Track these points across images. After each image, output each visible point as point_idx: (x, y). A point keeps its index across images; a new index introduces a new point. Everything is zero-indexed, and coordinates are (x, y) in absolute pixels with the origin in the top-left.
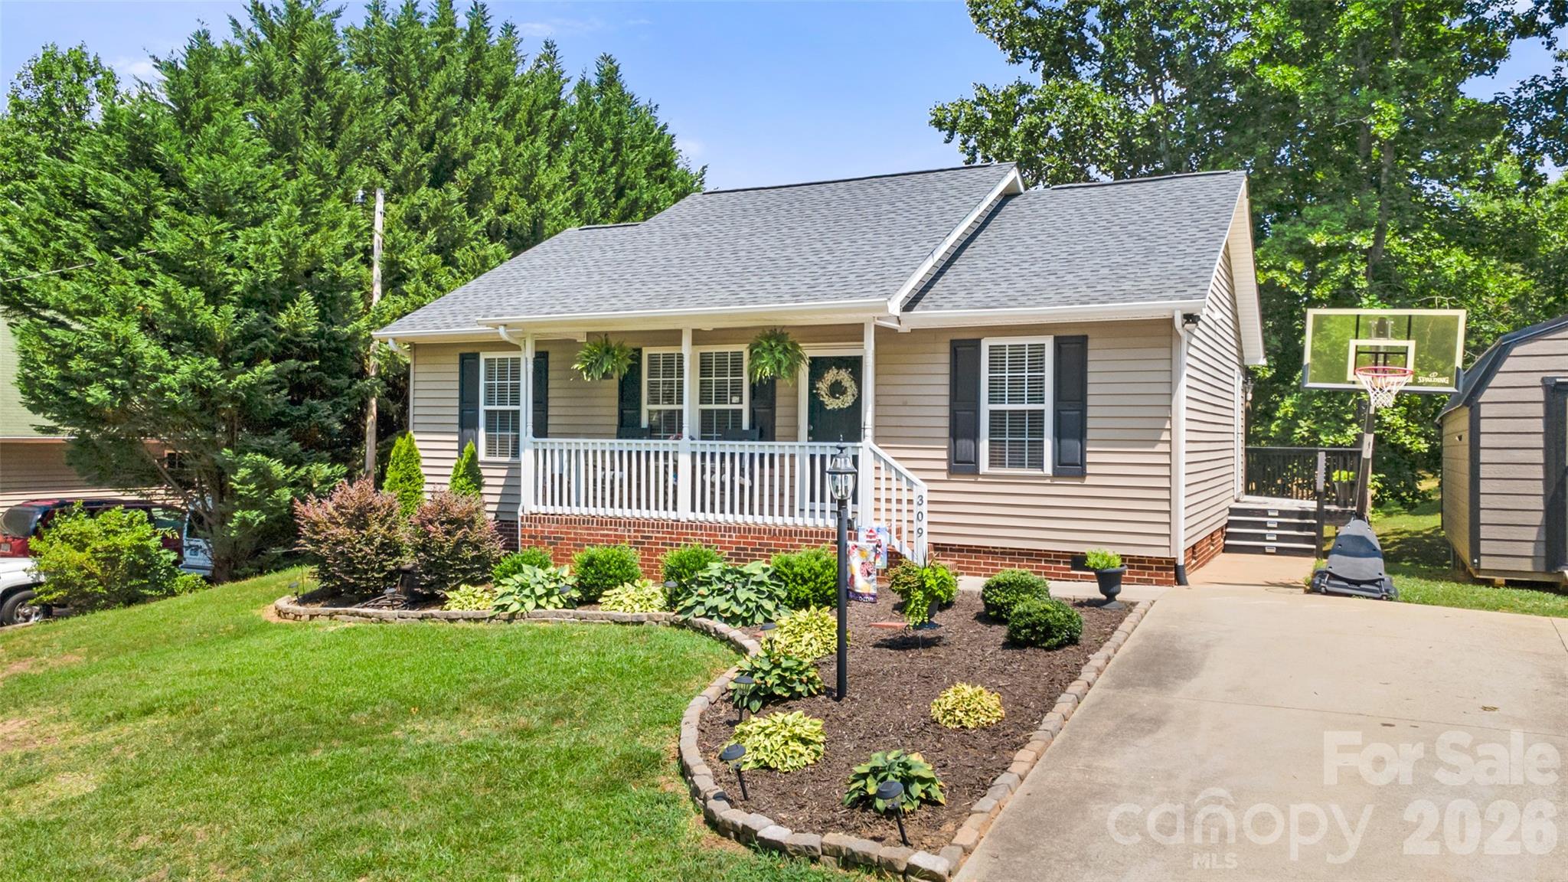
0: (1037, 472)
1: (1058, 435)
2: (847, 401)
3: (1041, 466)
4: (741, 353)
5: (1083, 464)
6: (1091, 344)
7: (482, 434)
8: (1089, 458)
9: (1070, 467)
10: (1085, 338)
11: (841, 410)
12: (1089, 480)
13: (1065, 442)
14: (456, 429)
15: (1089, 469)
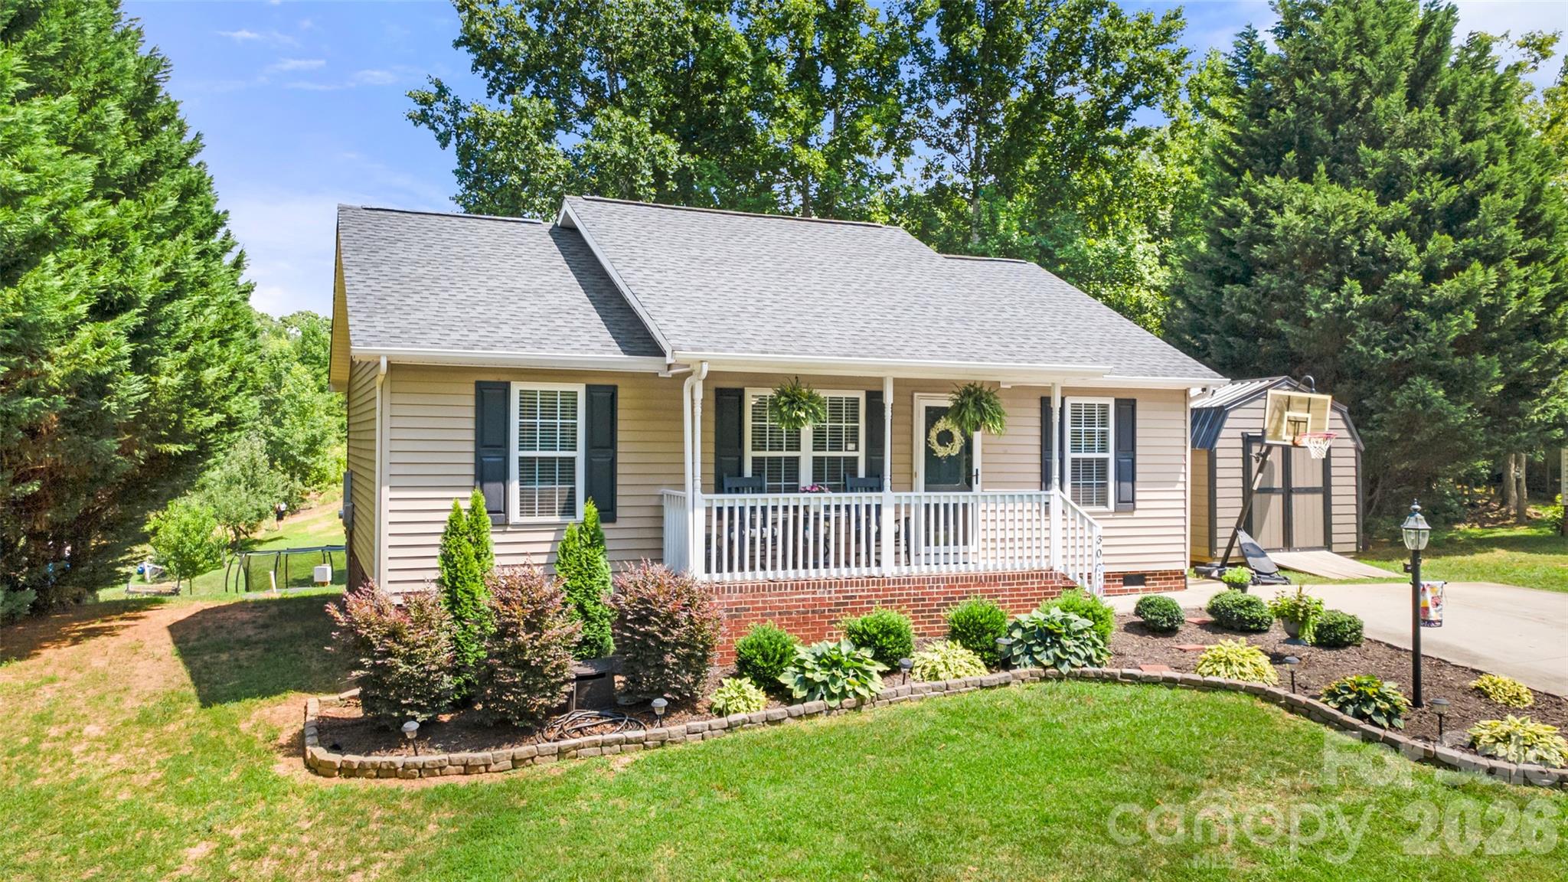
0: (1102, 509)
1: (1119, 478)
2: (955, 449)
3: (1105, 503)
4: (857, 400)
5: (1133, 501)
6: (1139, 405)
7: (514, 487)
8: (1138, 496)
9: (1126, 503)
10: (1134, 401)
11: (949, 456)
12: (1137, 514)
13: (1123, 484)
14: (470, 481)
15: (1138, 505)
